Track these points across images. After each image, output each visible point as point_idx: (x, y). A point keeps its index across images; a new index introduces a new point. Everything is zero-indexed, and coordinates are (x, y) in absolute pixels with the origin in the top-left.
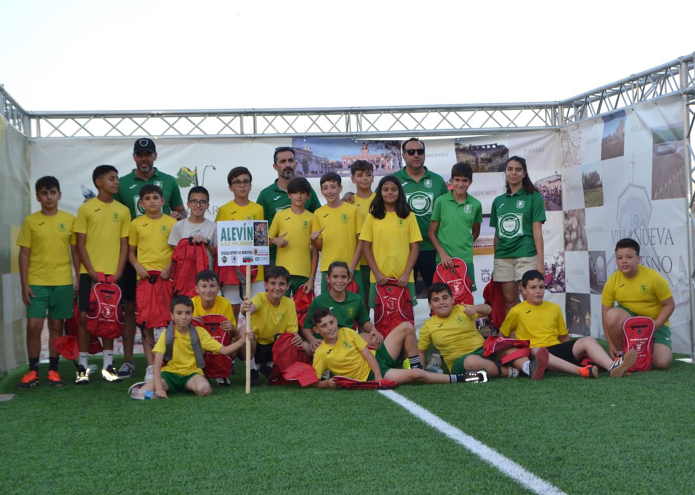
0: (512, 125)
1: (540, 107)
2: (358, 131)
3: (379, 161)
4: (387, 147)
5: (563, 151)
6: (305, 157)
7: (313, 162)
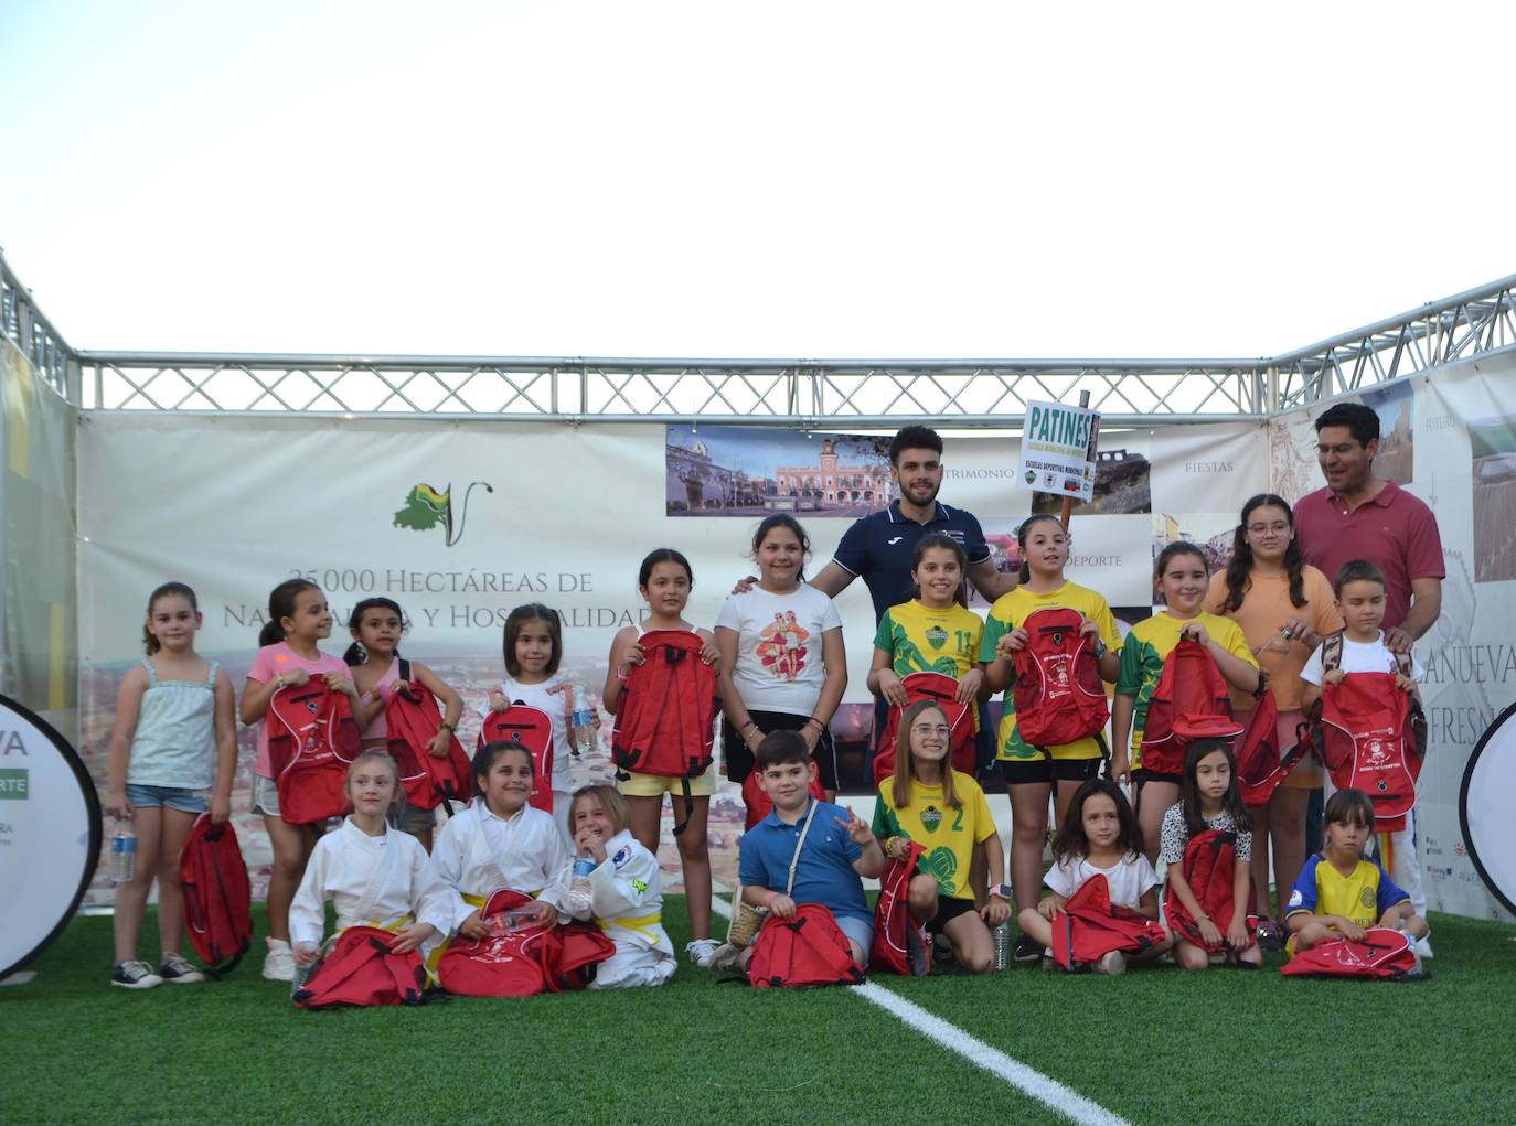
0: (1162, 409)
1: (1227, 369)
2: (814, 415)
3: (860, 482)
4: (877, 450)
5: (1277, 470)
6: (695, 468)
7: (712, 479)
